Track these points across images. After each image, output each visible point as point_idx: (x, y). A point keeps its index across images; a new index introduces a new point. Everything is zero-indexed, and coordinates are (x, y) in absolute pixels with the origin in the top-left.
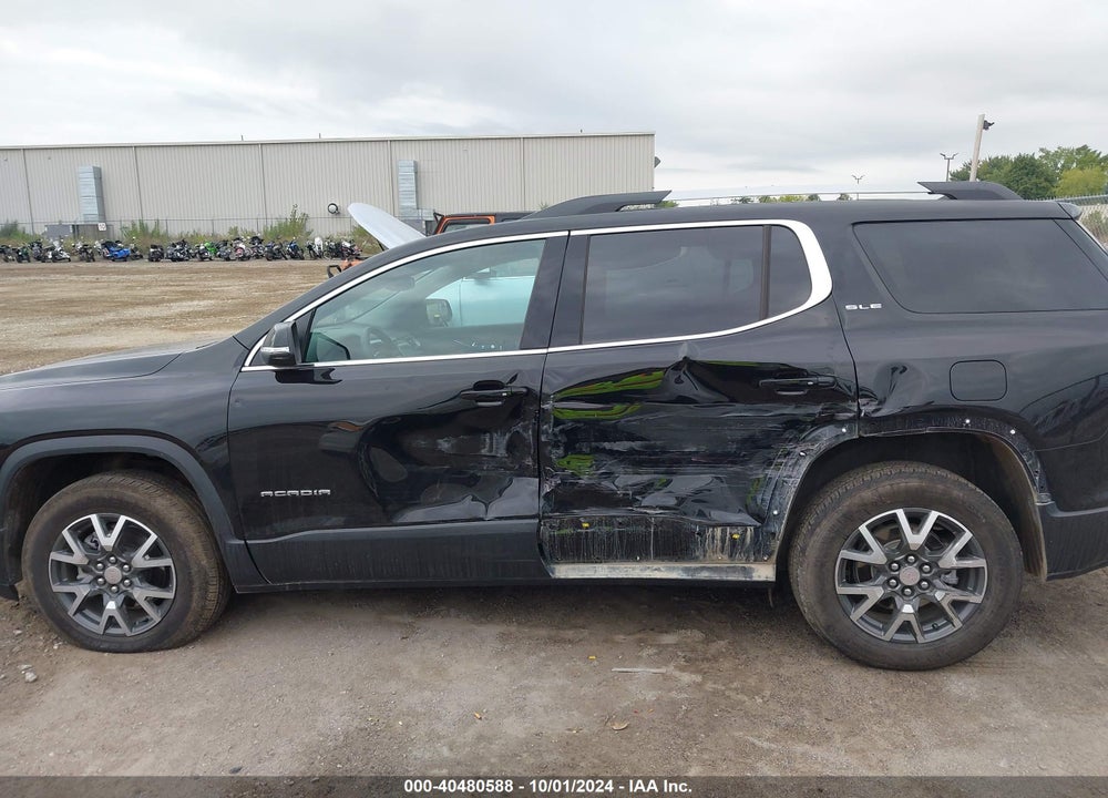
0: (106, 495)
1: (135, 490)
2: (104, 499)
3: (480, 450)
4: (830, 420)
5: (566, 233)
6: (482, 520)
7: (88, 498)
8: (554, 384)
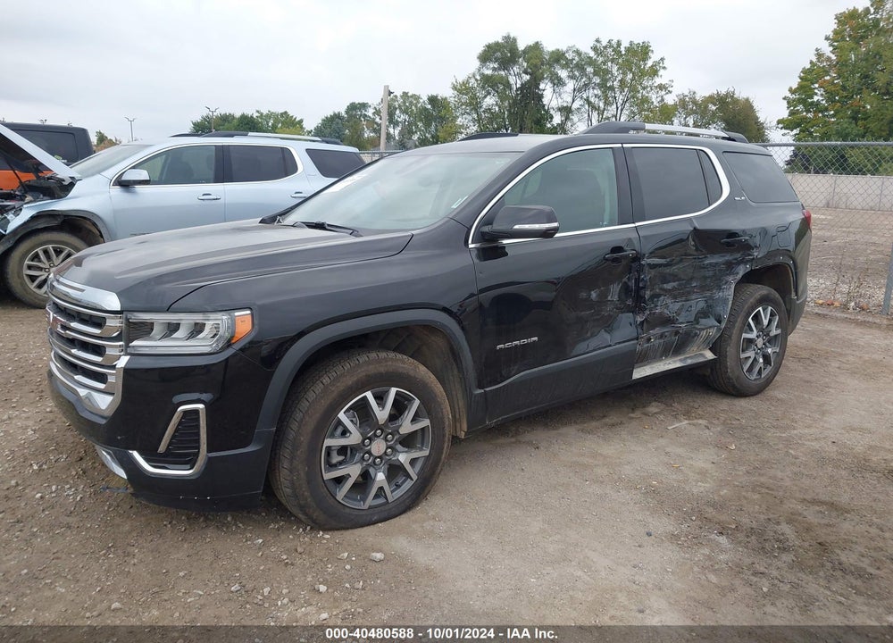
0: (382, 370)
1: (403, 362)
2: (381, 374)
3: (607, 297)
4: (743, 262)
5: (620, 145)
6: (610, 346)
7: (367, 376)
8: (647, 249)
